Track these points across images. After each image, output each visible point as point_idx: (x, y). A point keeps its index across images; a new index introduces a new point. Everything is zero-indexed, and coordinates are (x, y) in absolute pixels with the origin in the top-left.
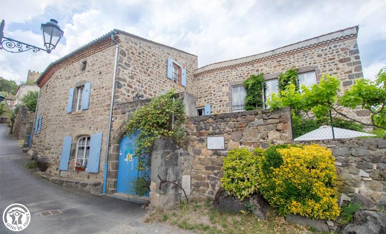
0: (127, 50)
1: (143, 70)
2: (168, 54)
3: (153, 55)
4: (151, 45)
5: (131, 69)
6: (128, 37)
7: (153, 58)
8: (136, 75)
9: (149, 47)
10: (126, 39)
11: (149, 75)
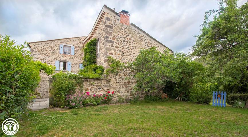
0: (34, 49)
1: (43, 54)
2: (61, 42)
3: (50, 46)
4: (48, 42)
5: (37, 55)
6: (35, 44)
7: (50, 47)
8: (40, 57)
9: (47, 43)
10: (34, 44)
11: (47, 55)
